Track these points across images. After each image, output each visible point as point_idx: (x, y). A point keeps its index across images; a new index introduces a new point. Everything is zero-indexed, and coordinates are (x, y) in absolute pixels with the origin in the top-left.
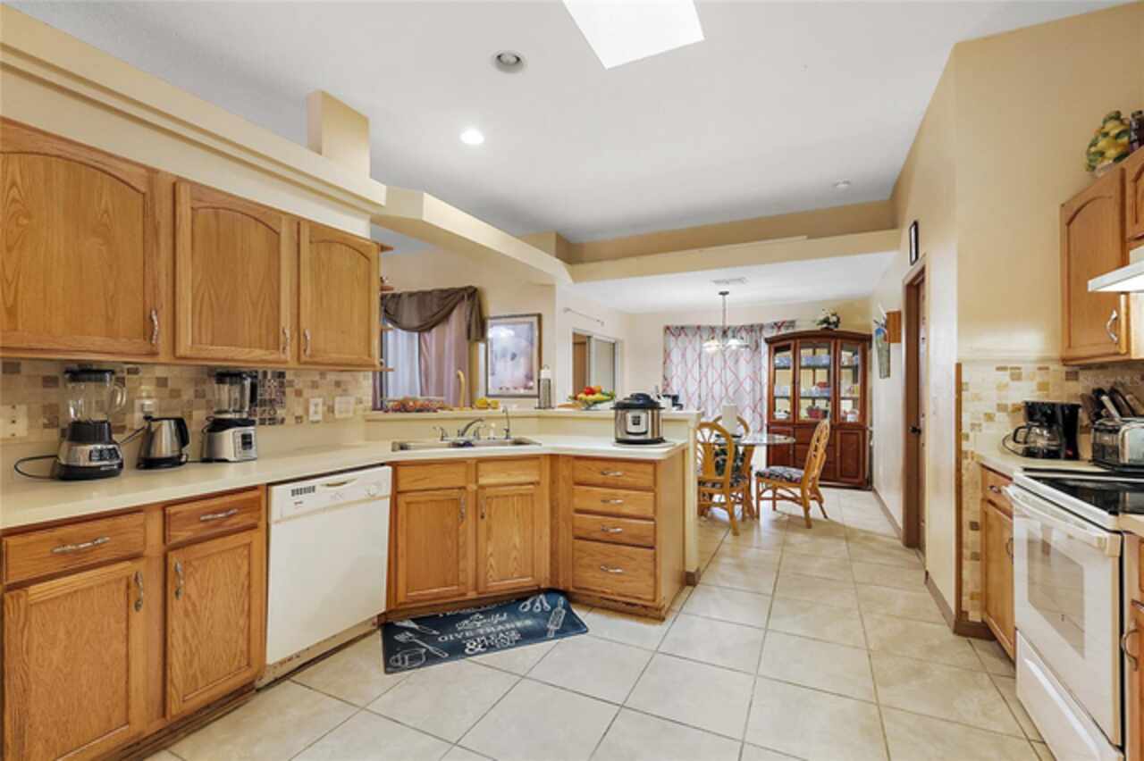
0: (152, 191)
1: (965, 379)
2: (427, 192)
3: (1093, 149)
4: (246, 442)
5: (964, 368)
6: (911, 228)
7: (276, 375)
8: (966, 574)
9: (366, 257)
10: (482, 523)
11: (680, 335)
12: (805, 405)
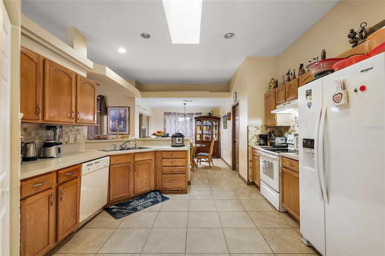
0: (38, 62)
1: (249, 129)
2: (107, 66)
3: (270, 85)
4: (59, 150)
5: (249, 127)
6: (234, 93)
7: (60, 127)
8: (249, 172)
9: (94, 88)
10: (136, 173)
11: (169, 115)
12: (204, 136)
